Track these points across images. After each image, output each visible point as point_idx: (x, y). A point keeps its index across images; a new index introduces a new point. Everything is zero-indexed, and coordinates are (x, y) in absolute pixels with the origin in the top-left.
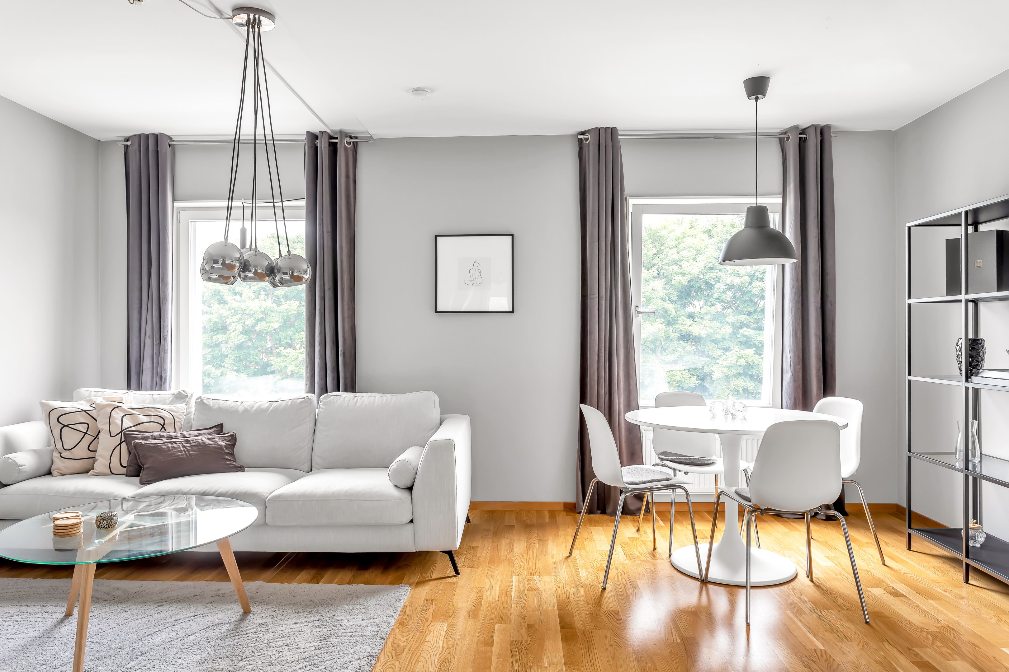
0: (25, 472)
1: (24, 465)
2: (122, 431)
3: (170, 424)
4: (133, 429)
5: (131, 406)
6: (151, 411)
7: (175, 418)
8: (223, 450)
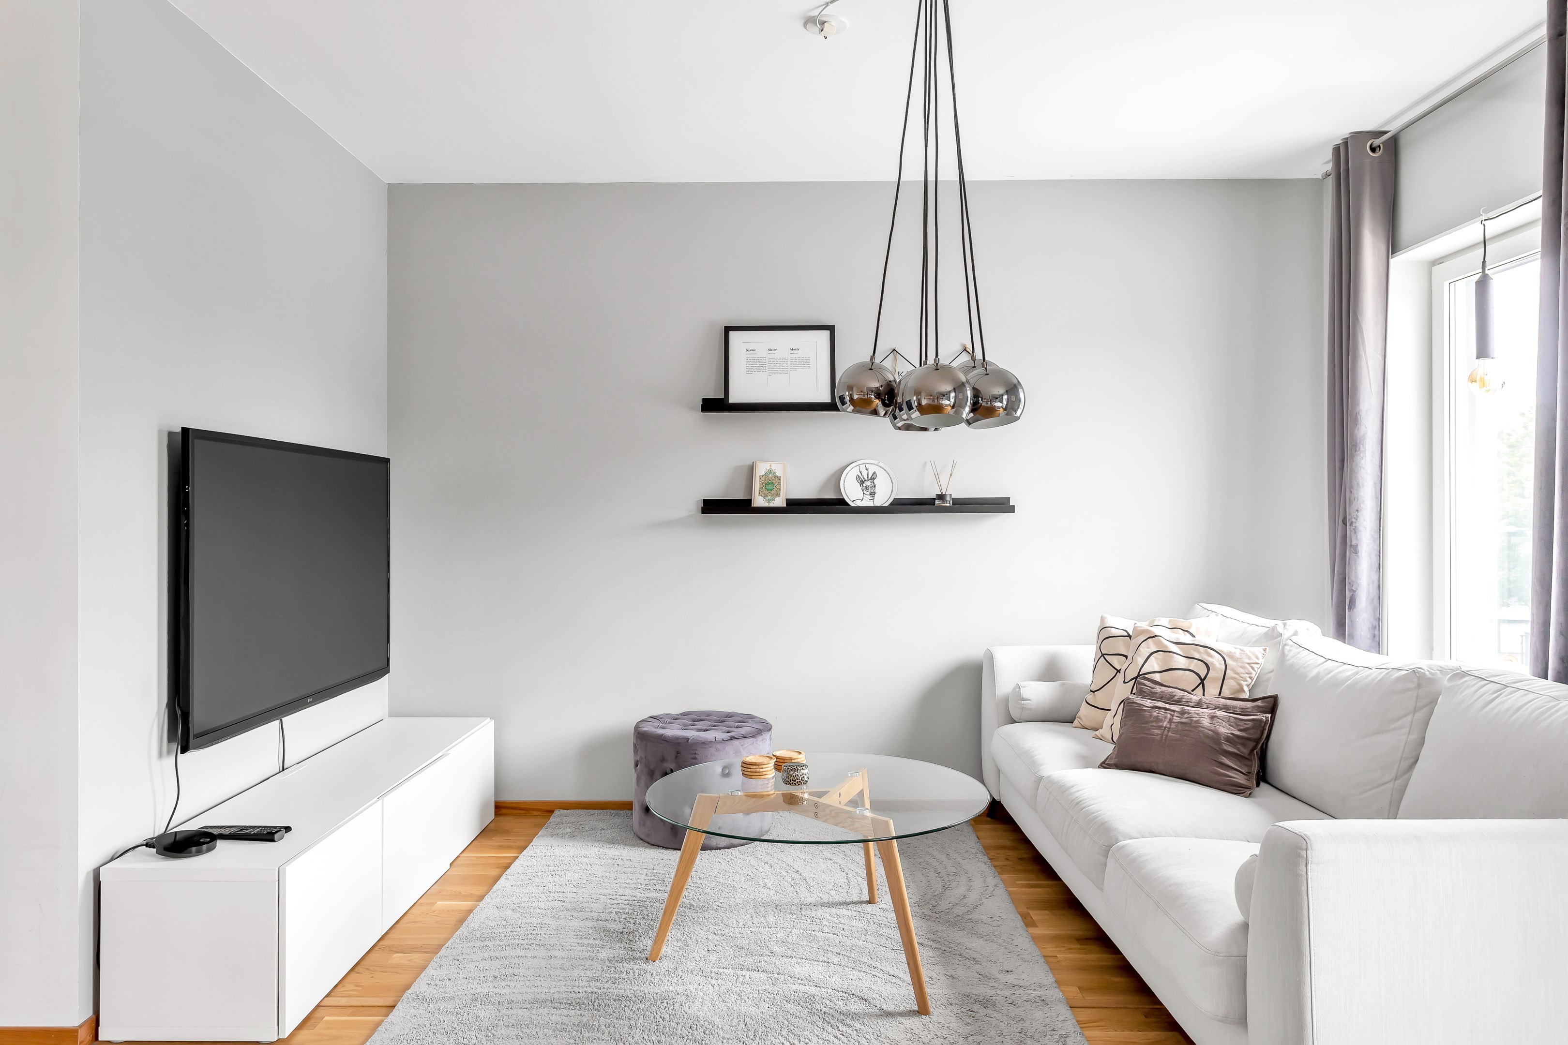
0: (1030, 709)
1: (1029, 700)
2: (1139, 675)
3: (1215, 679)
4: (1157, 677)
5: (1178, 639)
6: (1199, 652)
7: (1228, 671)
8: (1220, 744)
